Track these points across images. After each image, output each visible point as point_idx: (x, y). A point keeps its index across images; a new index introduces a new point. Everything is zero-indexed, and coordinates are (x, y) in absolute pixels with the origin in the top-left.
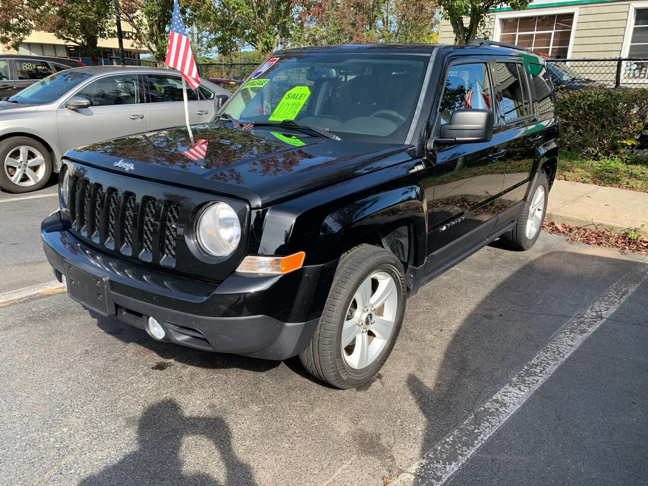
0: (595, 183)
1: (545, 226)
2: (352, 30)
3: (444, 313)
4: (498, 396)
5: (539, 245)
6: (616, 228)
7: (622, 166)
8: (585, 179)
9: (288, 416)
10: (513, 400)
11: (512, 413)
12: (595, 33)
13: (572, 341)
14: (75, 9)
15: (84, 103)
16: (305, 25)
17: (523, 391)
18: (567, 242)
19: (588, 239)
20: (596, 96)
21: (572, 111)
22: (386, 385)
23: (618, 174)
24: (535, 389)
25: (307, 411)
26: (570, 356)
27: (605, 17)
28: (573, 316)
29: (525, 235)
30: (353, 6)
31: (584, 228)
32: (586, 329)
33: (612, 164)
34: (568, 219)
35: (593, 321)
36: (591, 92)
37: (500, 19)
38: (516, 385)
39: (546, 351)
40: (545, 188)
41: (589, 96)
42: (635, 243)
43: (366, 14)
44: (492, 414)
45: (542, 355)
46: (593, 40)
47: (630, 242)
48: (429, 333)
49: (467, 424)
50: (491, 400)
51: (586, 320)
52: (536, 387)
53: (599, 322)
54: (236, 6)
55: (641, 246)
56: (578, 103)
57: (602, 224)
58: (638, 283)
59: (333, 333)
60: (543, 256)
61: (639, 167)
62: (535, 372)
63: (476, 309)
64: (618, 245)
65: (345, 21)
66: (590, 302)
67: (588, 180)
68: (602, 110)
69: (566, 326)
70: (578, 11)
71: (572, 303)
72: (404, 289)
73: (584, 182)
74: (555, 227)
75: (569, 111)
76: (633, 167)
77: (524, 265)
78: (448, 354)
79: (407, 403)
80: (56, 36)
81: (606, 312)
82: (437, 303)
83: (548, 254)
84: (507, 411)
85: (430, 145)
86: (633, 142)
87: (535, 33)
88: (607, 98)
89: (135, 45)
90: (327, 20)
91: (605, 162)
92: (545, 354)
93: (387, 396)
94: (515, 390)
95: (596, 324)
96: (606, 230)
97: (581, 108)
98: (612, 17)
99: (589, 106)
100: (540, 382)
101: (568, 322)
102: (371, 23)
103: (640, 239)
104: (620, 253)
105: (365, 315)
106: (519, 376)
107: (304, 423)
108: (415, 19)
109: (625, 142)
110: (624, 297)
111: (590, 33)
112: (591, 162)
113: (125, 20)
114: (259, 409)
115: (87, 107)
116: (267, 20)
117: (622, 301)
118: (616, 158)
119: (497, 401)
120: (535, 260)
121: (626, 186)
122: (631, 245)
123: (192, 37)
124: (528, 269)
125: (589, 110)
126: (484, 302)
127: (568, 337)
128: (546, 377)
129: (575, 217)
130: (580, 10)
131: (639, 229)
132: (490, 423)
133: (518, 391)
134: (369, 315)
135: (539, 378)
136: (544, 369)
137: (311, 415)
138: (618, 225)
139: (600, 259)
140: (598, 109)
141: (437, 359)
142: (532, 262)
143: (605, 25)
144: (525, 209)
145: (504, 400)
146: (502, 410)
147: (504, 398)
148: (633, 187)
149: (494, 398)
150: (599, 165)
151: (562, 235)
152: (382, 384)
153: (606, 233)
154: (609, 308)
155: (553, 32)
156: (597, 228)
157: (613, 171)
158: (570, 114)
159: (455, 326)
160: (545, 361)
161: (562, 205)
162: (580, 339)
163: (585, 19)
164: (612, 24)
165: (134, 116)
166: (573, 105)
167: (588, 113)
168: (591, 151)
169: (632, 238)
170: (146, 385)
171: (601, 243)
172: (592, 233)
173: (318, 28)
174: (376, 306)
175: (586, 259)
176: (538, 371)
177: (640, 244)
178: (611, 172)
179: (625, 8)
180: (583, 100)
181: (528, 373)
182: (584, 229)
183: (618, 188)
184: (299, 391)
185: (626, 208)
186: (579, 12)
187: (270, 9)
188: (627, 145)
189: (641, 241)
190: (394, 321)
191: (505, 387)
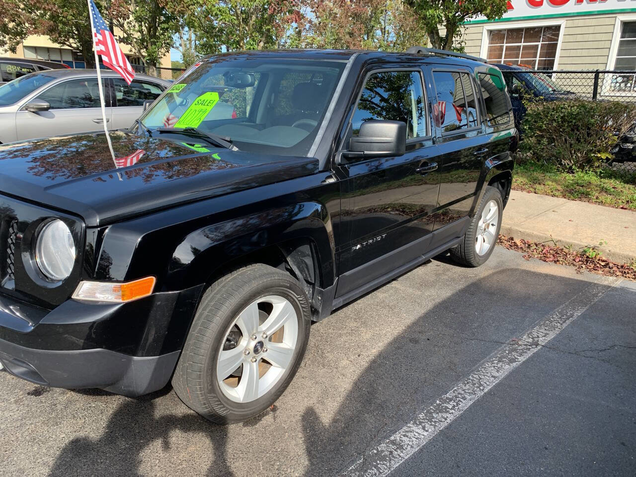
0: (564, 197)
1: (504, 241)
2: (350, 40)
3: (368, 336)
4: (397, 437)
5: (492, 261)
6: (574, 245)
7: (594, 179)
8: (554, 192)
9: (157, 454)
10: (412, 441)
11: (406, 458)
12: (581, 45)
13: (498, 371)
14: (65, 14)
15: (44, 105)
16: (303, 34)
17: (427, 431)
18: (523, 259)
19: (545, 257)
20: (570, 108)
21: (545, 122)
22: (278, 420)
23: (589, 188)
24: (441, 429)
25: (179, 449)
26: (491, 389)
27: (591, 30)
28: (506, 342)
29: (475, 251)
30: (351, 16)
31: (543, 244)
32: (516, 358)
33: (586, 177)
34: (528, 234)
35: (527, 349)
36: (564, 104)
37: (488, 30)
38: (421, 423)
39: (466, 382)
40: (497, 202)
41: (562, 108)
42: (593, 262)
43: (364, 24)
44: (383, 459)
45: (460, 388)
46: (579, 53)
47: (588, 260)
48: (346, 358)
49: (351, 470)
50: (388, 441)
51: (520, 348)
52: (443, 426)
53: (533, 349)
54: (218, 12)
55: (598, 265)
56: (551, 115)
57: (560, 241)
58: (586, 306)
59: (201, 367)
60: (494, 274)
61: (612, 181)
62: (447, 408)
63: (405, 331)
64: (575, 263)
65: (342, 30)
66: (529, 326)
67: (557, 193)
68: (575, 123)
69: (496, 354)
70: (565, 23)
71: (511, 327)
72: (305, 313)
73: (553, 196)
74: (514, 242)
75: (543, 122)
76: (607, 181)
77: (470, 283)
78: (357, 385)
79: (294, 442)
80: (51, 40)
81: (544, 338)
82: (365, 324)
83: (500, 271)
84: (401, 454)
85: (338, 159)
86: (607, 155)
87: (522, 44)
88: (580, 111)
89: (133, 50)
90: (325, 30)
91: (579, 175)
92: (463, 387)
93: (275, 433)
94: (418, 430)
95: (529, 352)
96: (565, 247)
97: (555, 120)
98: (598, 29)
99: (562, 118)
100: (448, 421)
101: (500, 349)
102: (369, 32)
103: (598, 257)
104: (575, 272)
105: (253, 344)
106: (428, 412)
107: (171, 465)
108: (412, 30)
109: (599, 155)
110: (567, 321)
111: (575, 46)
112: (565, 175)
113: (116, 26)
114: (127, 446)
115: (47, 109)
116: (251, 27)
117: (565, 325)
118: (590, 172)
119: (393, 443)
120: (484, 278)
121: (595, 200)
122: (588, 264)
123: (190, 43)
124: (474, 288)
125: (562, 123)
126: (415, 324)
127: (494, 367)
128: (457, 413)
129: (535, 233)
130: (566, 23)
131: (598, 247)
132: (378, 469)
133: (421, 431)
134: (259, 342)
135: (449, 415)
136: (458, 404)
137: (182, 455)
138: (576, 242)
139: (553, 277)
140: (571, 122)
141: (344, 389)
142: (480, 280)
143: (591, 37)
144: (473, 224)
145: (402, 441)
146: (396, 453)
147: (404, 438)
148: (602, 202)
149: (392, 438)
150: (572, 178)
151: (520, 251)
152: (275, 418)
153: (565, 250)
154: (548, 334)
155: (540, 44)
156: (555, 245)
157: (585, 185)
158: (544, 126)
159: (375, 351)
160: (461, 394)
161: (525, 220)
162: (507, 368)
163: (572, 31)
164: (598, 37)
165: (98, 119)
166: (547, 116)
167: (562, 126)
168: (566, 164)
169: (590, 257)
170: (12, 414)
171: (558, 261)
172: (551, 249)
173: (315, 36)
174: (269, 333)
175: (539, 278)
176: (450, 407)
177: (598, 263)
178: (582, 186)
179: (611, 21)
180: (557, 112)
181: (440, 410)
182: (543, 246)
183: (587, 203)
184: (179, 424)
185: (590, 224)
186: (566, 25)
187: (254, 16)
188: (602, 159)
189: (599, 260)
190: (294, 348)
191: (409, 425)
